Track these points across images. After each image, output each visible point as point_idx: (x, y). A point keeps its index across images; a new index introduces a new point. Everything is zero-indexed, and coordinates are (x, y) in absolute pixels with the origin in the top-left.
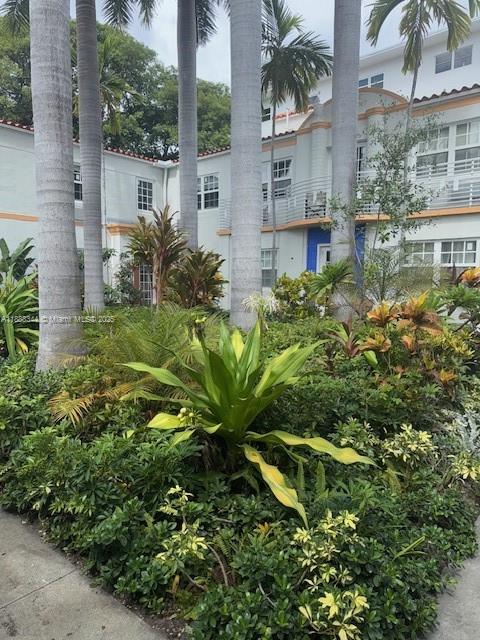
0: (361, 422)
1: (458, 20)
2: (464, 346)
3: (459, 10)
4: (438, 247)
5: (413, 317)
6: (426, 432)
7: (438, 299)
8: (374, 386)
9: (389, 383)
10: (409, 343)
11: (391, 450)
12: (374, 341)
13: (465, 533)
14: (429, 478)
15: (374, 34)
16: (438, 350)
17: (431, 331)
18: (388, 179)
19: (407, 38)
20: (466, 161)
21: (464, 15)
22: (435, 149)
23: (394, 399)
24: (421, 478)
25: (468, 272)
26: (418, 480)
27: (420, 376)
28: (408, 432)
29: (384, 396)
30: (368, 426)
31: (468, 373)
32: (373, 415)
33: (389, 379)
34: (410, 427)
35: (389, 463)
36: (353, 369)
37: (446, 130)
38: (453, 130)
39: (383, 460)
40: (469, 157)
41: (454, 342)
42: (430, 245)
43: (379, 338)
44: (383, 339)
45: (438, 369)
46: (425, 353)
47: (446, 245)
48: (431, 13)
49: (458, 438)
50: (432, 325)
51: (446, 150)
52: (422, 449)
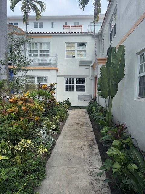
0: (6, 141)
1: (38, 12)
2: (42, 108)
3: (38, 10)
4: (36, 78)
5: (24, 100)
6: (29, 140)
7: (34, 94)
8: (12, 126)
9: (17, 124)
10: (24, 109)
11: (17, 149)
12: (12, 109)
13: (42, 172)
14: (31, 155)
15: (13, 7)
16: (35, 110)
17: (31, 105)
18: (16, 54)
19: (24, 13)
20: (42, 54)
21: (39, 11)
22: (34, 49)
23: (18, 130)
24: (28, 156)
25: (44, 86)
26: (27, 157)
27: (27, 120)
28: (23, 141)
29: (15, 129)
30: (9, 141)
31: (43, 116)
32: (11, 137)
33: (17, 122)
34: (24, 139)
35: (17, 153)
36: (5, 120)
37: (36, 44)
38: (38, 44)
39: (15, 153)
40: (43, 53)
41: (39, 107)
42: (34, 77)
43: (14, 108)
44: (15, 108)
45: (34, 116)
46: (30, 112)
47: (38, 78)
48: (31, 7)
49: (41, 138)
50: (31, 102)
51: (37, 50)
52: (28, 146)
